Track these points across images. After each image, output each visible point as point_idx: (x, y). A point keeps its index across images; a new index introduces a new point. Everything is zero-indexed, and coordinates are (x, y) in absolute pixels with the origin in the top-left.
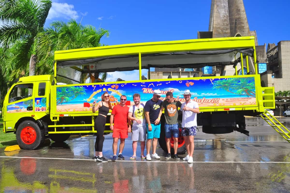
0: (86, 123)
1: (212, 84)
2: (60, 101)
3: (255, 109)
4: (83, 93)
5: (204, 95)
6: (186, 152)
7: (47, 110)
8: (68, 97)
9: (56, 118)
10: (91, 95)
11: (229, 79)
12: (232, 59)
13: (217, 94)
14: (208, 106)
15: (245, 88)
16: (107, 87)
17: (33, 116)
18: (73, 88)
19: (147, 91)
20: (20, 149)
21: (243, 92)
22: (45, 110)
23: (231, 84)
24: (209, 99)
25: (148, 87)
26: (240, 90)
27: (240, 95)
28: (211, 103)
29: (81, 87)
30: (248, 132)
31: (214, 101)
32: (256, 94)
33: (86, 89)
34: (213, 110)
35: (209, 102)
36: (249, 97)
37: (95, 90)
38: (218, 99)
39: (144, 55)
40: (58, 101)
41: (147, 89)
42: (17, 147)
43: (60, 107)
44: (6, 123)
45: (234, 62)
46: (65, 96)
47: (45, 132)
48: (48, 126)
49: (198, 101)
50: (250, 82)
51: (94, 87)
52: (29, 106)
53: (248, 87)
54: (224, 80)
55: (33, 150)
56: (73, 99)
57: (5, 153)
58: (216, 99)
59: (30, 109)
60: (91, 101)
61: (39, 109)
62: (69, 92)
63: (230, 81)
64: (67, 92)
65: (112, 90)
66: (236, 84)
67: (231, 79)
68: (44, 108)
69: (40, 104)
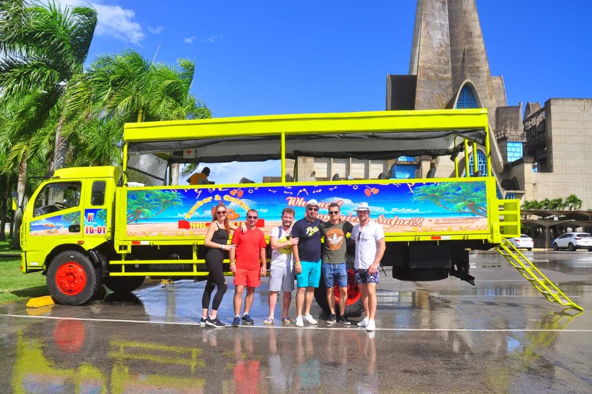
0: (181, 258)
1: (412, 193)
3: (486, 238)
4: (177, 202)
5: (396, 212)
6: (362, 313)
7: (108, 232)
8: (149, 209)
9: (126, 247)
10: (192, 206)
11: (441, 183)
12: (449, 145)
13: (419, 210)
14: (403, 231)
15: (469, 201)
16: (222, 193)
17: (82, 242)
18: (159, 193)
19: (296, 202)
20: (54, 303)
21: (464, 208)
22: (104, 232)
23: (445, 193)
24: (405, 218)
25: (298, 195)
26: (460, 204)
27: (461, 213)
28: (408, 225)
29: (174, 192)
30: (473, 278)
31: (414, 222)
32: (488, 212)
33: (184, 196)
34: (412, 239)
35: (405, 224)
36: (476, 217)
37: (201, 198)
38: (422, 219)
39: (290, 137)
40: (130, 217)
41: (295, 199)
42: (47, 300)
43: (133, 228)
44: (27, 253)
45: (452, 150)
46: (143, 208)
47: (103, 273)
48: (109, 262)
49: (385, 222)
50: (477, 190)
51: (198, 193)
52: (73, 223)
53: (475, 198)
54: (433, 185)
55: (79, 305)
56: (159, 213)
57: (27, 310)
58: (417, 219)
59: (75, 229)
60: (192, 218)
61: (93, 230)
62: (151, 201)
63: (443, 188)
64: (148, 200)
65: (232, 199)
66: (453, 194)
67: (444, 184)
68: (102, 229)
69: (94, 221)
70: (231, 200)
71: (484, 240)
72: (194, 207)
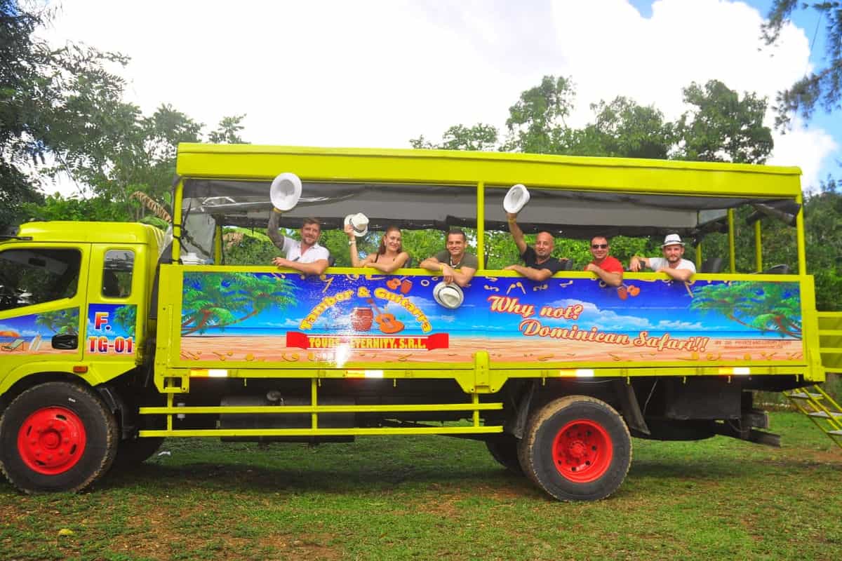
1: (690, 297)
2: (196, 322)
3: (801, 373)
4: (285, 298)
5: (666, 327)
7: (139, 349)
8: (230, 308)
9: (177, 382)
10: (314, 307)
11: (733, 282)
13: (702, 325)
14: (677, 358)
15: (775, 313)
16: (372, 284)
18: (250, 280)
19: (504, 303)
21: (770, 321)
22: (130, 351)
23: (740, 298)
24: (680, 338)
25: (508, 292)
26: (762, 317)
27: (764, 332)
28: (684, 349)
29: (278, 279)
31: (694, 345)
32: (803, 332)
33: (298, 285)
34: (692, 372)
35: (680, 347)
36: (786, 338)
37: (331, 292)
38: (706, 340)
40: (188, 322)
41: (503, 299)
43: (194, 344)
46: (216, 306)
48: (138, 410)
49: (649, 343)
50: (787, 295)
51: (327, 282)
52: (62, 331)
53: (784, 309)
54: (722, 285)
56: (247, 317)
58: (698, 339)
59: (65, 342)
60: (313, 329)
61: (105, 346)
62: (233, 292)
63: (737, 290)
64: (227, 291)
65: (391, 296)
66: (752, 300)
67: (739, 285)
68: (126, 344)
69: (108, 328)
70: (388, 298)
71: (797, 377)
72: (319, 308)
